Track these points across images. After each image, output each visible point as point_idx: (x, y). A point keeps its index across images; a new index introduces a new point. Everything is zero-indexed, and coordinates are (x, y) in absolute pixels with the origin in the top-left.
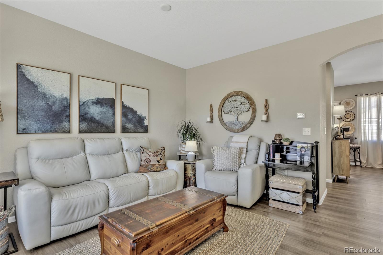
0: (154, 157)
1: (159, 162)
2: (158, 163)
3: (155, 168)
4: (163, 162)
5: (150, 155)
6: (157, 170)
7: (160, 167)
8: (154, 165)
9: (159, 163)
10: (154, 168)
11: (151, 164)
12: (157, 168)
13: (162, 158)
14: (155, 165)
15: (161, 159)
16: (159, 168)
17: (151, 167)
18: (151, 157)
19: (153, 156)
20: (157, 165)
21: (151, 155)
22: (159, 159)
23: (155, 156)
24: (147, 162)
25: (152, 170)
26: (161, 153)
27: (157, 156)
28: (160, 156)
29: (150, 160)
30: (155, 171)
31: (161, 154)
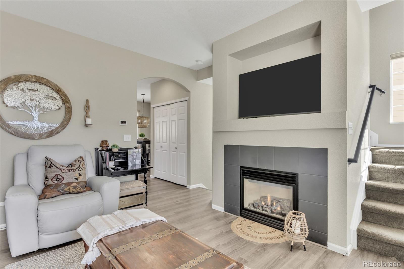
0: (69, 172)
1: (77, 179)
2: (76, 181)
3: (71, 188)
4: (83, 179)
5: (62, 169)
6: (75, 190)
7: (79, 186)
8: (69, 184)
9: (78, 181)
10: (69, 189)
11: (64, 184)
12: (75, 187)
13: (81, 172)
14: (71, 183)
15: (80, 175)
16: (77, 188)
17: (64, 187)
18: (63, 172)
19: (67, 171)
20: (74, 184)
21: (64, 170)
22: (77, 175)
23: (71, 170)
24: (58, 180)
25: (66, 191)
26: (80, 166)
27: (74, 170)
28: (78, 170)
29: (63, 178)
30: (71, 192)
31: (80, 168)
